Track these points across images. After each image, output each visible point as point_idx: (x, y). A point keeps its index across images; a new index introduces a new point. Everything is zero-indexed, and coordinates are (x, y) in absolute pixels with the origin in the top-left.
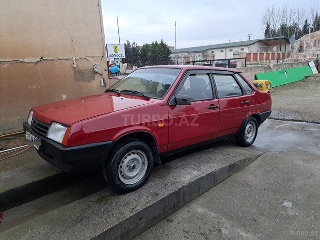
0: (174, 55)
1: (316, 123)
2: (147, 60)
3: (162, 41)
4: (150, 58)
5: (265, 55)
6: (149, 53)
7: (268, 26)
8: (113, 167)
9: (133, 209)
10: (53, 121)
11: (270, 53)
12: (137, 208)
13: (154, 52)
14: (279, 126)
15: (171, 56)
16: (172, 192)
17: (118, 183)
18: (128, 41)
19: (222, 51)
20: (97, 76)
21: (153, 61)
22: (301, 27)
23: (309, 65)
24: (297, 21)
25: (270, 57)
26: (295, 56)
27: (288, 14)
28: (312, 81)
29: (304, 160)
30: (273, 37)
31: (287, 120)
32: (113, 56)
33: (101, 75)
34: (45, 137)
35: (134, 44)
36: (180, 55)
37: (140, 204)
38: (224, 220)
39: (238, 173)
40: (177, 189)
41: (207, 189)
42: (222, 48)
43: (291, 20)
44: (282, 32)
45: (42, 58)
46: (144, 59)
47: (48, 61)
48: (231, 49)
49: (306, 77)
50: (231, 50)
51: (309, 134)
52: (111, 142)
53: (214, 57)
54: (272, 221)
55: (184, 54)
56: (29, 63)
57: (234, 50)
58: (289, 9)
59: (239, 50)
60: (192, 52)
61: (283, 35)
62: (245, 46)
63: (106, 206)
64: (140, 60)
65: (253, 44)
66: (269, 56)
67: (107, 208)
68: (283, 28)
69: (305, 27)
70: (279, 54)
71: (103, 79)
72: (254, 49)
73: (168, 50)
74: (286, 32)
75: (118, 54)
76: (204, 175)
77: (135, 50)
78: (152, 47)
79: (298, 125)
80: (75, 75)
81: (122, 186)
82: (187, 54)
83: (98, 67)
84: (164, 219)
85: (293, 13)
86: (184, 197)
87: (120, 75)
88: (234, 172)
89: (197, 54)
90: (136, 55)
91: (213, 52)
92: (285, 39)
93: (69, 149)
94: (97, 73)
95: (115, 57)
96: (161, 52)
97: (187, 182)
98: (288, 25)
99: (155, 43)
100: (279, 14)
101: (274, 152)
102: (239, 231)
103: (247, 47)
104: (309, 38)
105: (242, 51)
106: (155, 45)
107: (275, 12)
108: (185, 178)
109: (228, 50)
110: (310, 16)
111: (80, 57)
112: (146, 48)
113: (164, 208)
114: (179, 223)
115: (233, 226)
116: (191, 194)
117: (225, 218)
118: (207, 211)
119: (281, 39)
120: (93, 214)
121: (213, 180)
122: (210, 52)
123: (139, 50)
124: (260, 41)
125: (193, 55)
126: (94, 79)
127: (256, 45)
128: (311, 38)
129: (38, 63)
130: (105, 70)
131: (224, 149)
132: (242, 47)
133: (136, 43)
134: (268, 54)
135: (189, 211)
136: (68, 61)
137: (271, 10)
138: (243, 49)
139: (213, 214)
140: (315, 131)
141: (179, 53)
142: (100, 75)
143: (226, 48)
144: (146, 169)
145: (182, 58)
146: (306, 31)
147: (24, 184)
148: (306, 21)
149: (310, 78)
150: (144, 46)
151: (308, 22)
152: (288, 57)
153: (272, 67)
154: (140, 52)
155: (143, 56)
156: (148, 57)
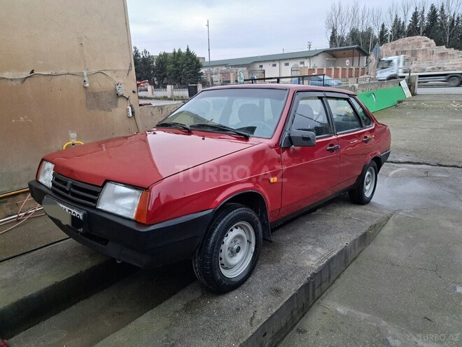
0: (206, 69)
1: (440, 165)
2: (165, 76)
3: (188, 49)
4: (170, 74)
5: (333, 71)
6: (170, 67)
7: (334, 31)
8: (212, 253)
9: (252, 319)
10: (107, 181)
11: (340, 69)
12: (258, 317)
13: (177, 65)
14: (394, 172)
15: (202, 70)
16: (300, 286)
17: (219, 277)
18: (135, 48)
19: (275, 65)
20: (121, 101)
21: (176, 77)
22: (376, 33)
23: (400, 85)
24: (372, 25)
25: (340, 73)
26: (372, 74)
27: (360, 14)
28: (409, 107)
29: (452, 221)
30: (340, 46)
31: (399, 163)
33: (127, 99)
34: (95, 208)
35: (146, 52)
36: (214, 70)
37: (260, 310)
38: (384, 323)
39: (370, 246)
40: (305, 279)
41: (339, 273)
42: (274, 61)
43: (365, 23)
44: (353, 40)
45: (32, 72)
46: (161, 75)
47: (42, 78)
48: (286, 62)
49: (399, 102)
50: (287, 64)
51: (439, 181)
52: (211, 211)
53: (264, 73)
54: (454, 318)
55: (220, 68)
56: (12, 80)
57: (292, 64)
58: (361, 8)
59: (297, 62)
60: (232, 66)
61: (353, 44)
62: (306, 58)
63: (204, 318)
64: (156, 76)
65: (317, 55)
66: (338, 73)
67: (207, 321)
68: (354, 34)
69: (382, 33)
70: (351, 69)
71: (131, 106)
72: (318, 63)
73: (198, 62)
74: (357, 40)
76: (335, 254)
77: (147, 61)
78: (174, 58)
79: (419, 169)
80: (87, 99)
81: (224, 282)
82: (224, 68)
83: (123, 87)
84: (292, 329)
85: (366, 14)
86: (314, 290)
88: (366, 245)
89: (240, 69)
90: (149, 69)
91: (261, 66)
92: (358, 49)
93: (152, 228)
94: (122, 96)
96: (188, 65)
97: (317, 267)
98: (360, 30)
99: (177, 51)
100: (347, 15)
101: (406, 211)
102: (415, 339)
103: (308, 60)
104: (390, 49)
105: (302, 66)
106: (178, 55)
107: (342, 11)
108: (309, 260)
109: (283, 63)
110: (388, 18)
111: (94, 71)
112: (163, 59)
113: (292, 312)
114: (317, 334)
115: (402, 331)
116: (321, 285)
117: (385, 319)
118: (353, 311)
119: (353, 49)
120: (189, 334)
121: (344, 259)
122: (257, 67)
123: (153, 62)
124: (325, 52)
125: (234, 69)
126: (116, 105)
127: (320, 57)
128: (392, 49)
129: (27, 80)
130: (134, 92)
131: (337, 209)
132: (302, 60)
133: (148, 51)
134: (337, 70)
135: (324, 313)
136: (75, 77)
137: (337, 9)
138: (303, 63)
139: (364, 316)
140: (446, 178)
141: (212, 66)
142: (125, 100)
143: (279, 60)
144: (253, 251)
145: (219, 75)
146: (383, 39)
147: (43, 287)
148: (383, 26)
149: (404, 103)
150: (160, 55)
151: (386, 27)
152: (363, 74)
153: (357, 87)
154: (154, 64)
155: (159, 70)
156: (168, 73)
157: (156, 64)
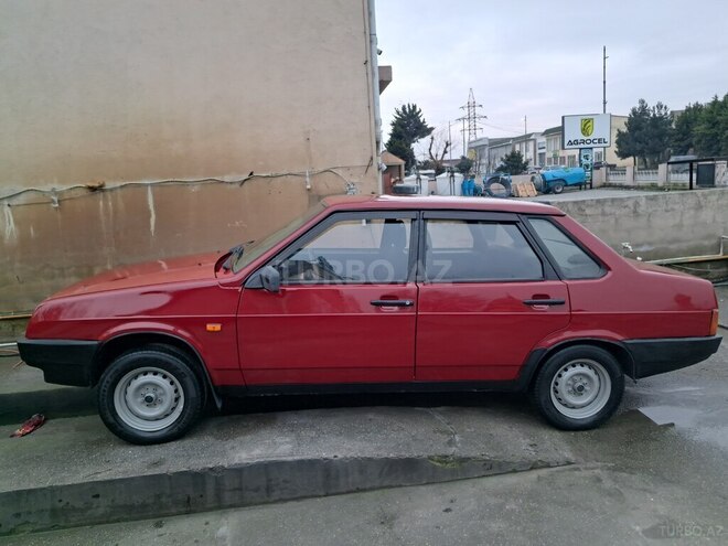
2: (690, 145)
4: (699, 142)
6: (700, 129)
13: (715, 124)
16: (182, 469)
18: (642, 102)
32: (576, 142)
35: (660, 106)
37: (114, 470)
40: (200, 467)
45: (251, 174)
46: (682, 144)
47: (262, 179)
52: (96, 343)
56: (231, 183)
75: (591, 137)
76: (289, 459)
77: (658, 122)
78: (711, 112)
80: (309, 203)
83: (357, 187)
86: (219, 490)
87: (591, 188)
90: (660, 136)
95: (582, 146)
97: (236, 462)
111: (320, 169)
112: (692, 115)
123: (671, 122)
129: (246, 182)
133: (664, 104)
136: (297, 178)
150: (688, 109)
154: (674, 127)
155: (681, 136)
156: (695, 139)
157: (677, 126)
